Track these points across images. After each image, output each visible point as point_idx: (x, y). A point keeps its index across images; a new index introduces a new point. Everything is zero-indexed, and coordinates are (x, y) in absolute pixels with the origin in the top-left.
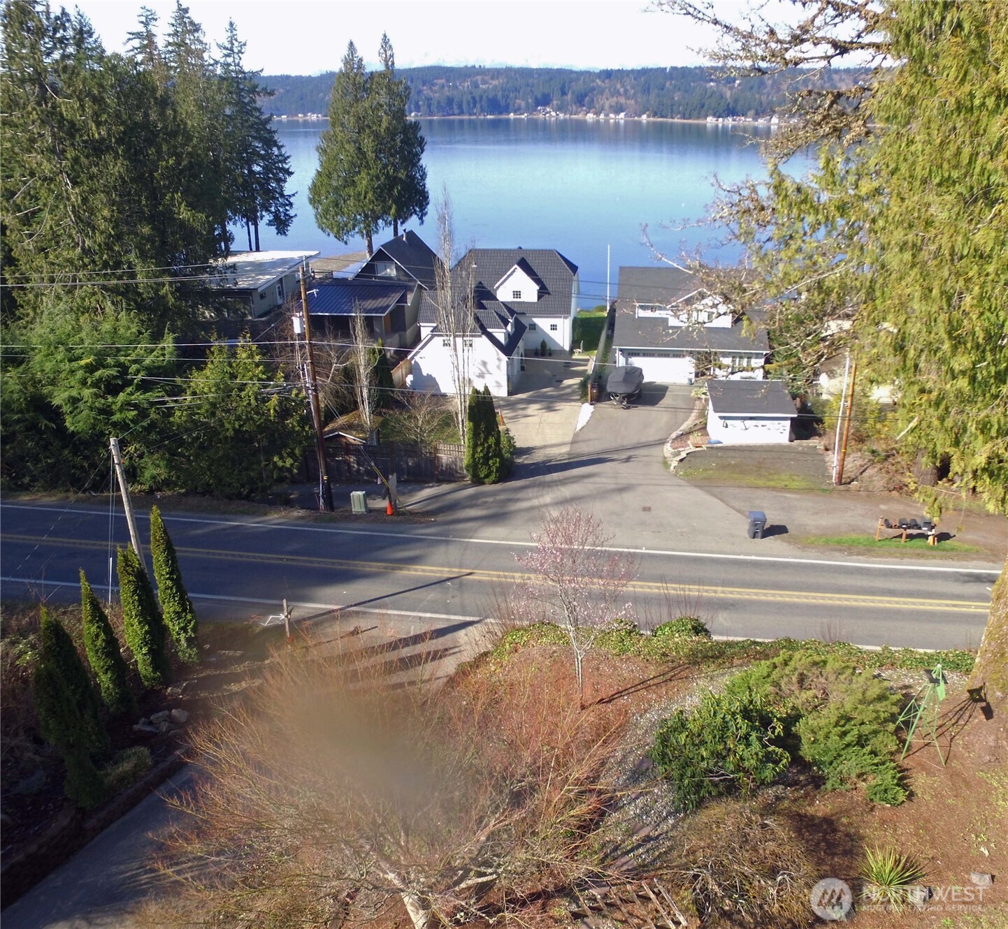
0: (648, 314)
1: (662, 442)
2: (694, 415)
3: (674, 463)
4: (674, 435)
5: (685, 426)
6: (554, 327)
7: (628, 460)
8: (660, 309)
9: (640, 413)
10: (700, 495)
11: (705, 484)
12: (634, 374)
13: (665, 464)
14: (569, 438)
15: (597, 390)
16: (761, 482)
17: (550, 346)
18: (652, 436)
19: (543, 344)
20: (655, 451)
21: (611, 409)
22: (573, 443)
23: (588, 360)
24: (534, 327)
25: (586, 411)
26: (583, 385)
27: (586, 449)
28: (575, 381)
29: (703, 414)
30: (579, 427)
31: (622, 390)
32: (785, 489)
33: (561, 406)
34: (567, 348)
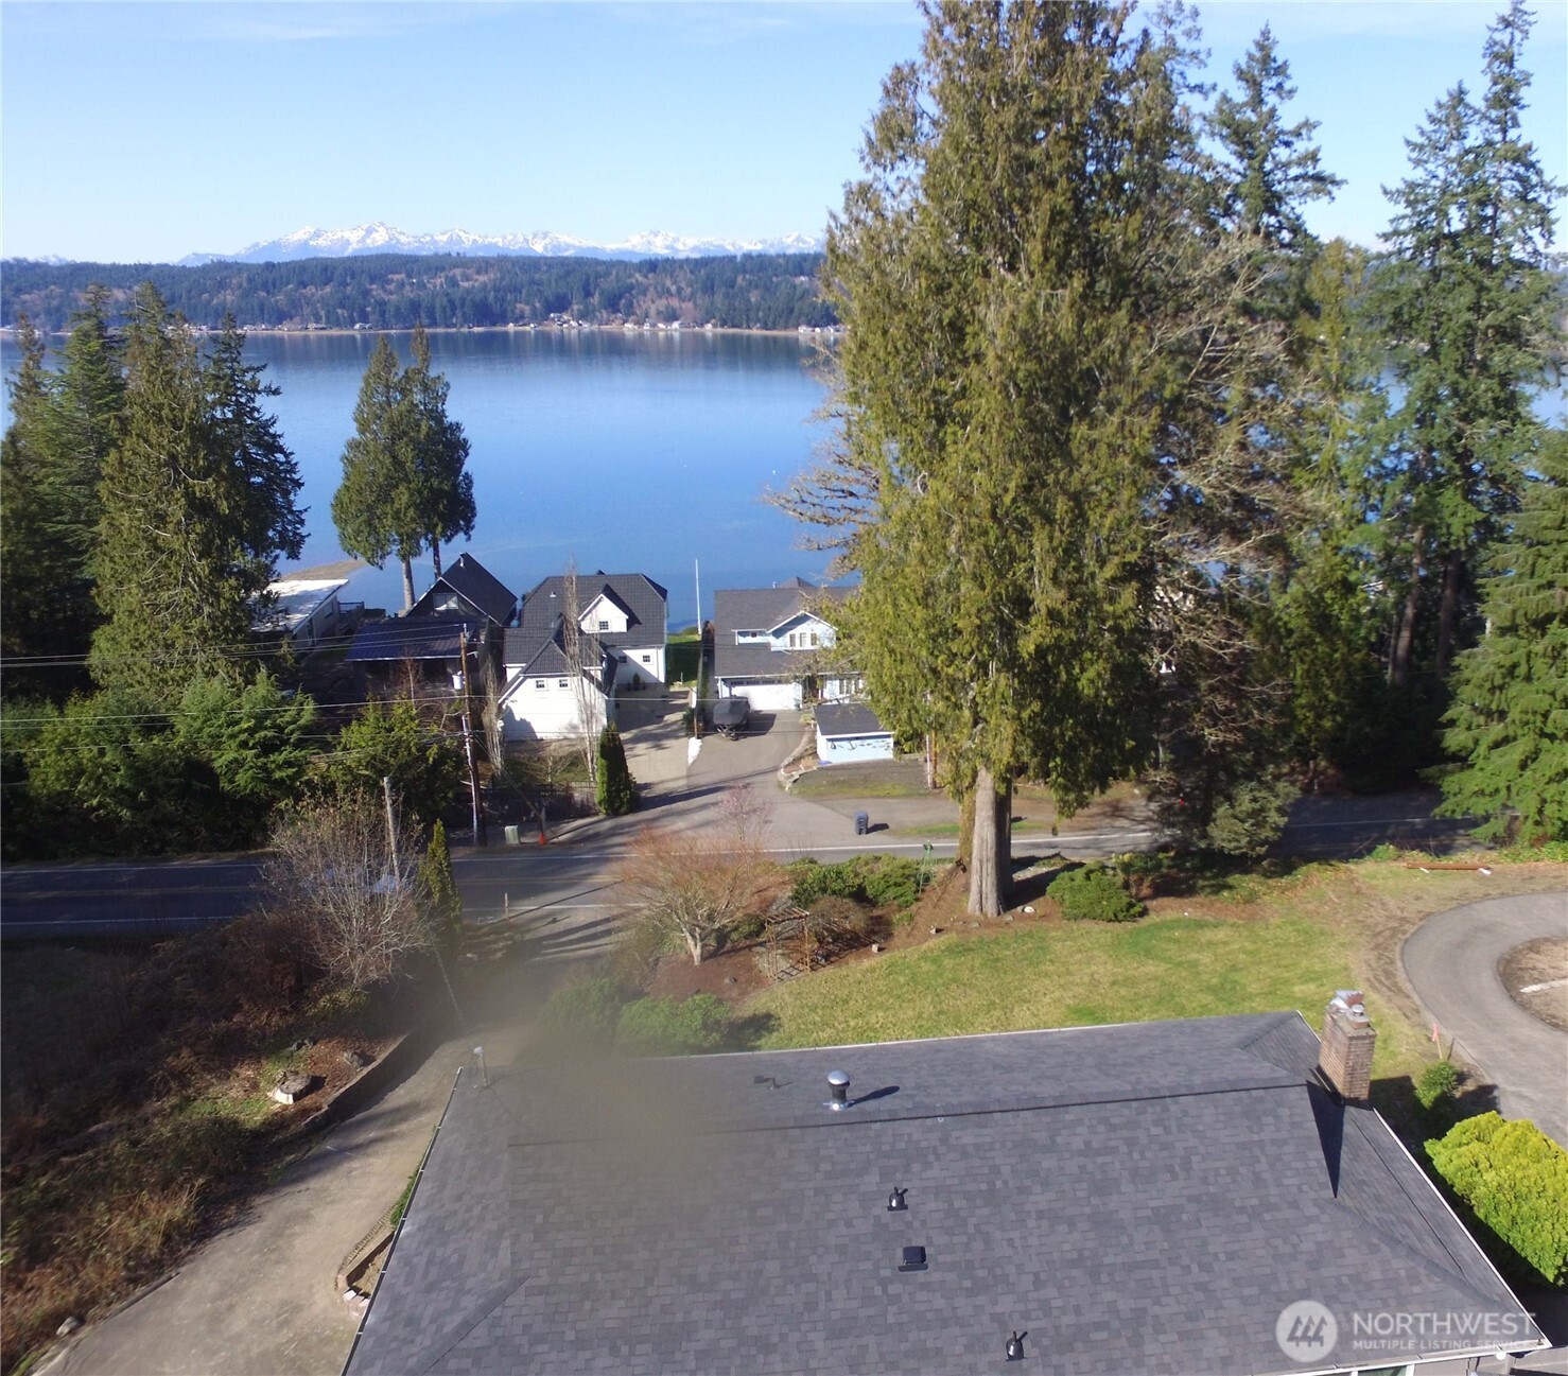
0: (749, 640)
1: (776, 769)
2: (805, 738)
3: (788, 785)
4: (786, 762)
5: (796, 752)
6: (646, 659)
7: (745, 787)
8: (761, 633)
9: (750, 743)
10: (814, 808)
11: (818, 797)
12: (741, 705)
13: (781, 787)
14: (684, 773)
15: (702, 722)
16: (866, 793)
17: (643, 678)
18: (765, 764)
19: (636, 678)
20: (769, 777)
21: (720, 741)
22: (688, 776)
23: (687, 693)
24: (624, 659)
25: (694, 745)
26: (688, 720)
27: (704, 780)
28: (678, 716)
29: (813, 741)
30: (690, 761)
31: (729, 721)
32: (888, 796)
33: (666, 743)
34: (662, 680)
